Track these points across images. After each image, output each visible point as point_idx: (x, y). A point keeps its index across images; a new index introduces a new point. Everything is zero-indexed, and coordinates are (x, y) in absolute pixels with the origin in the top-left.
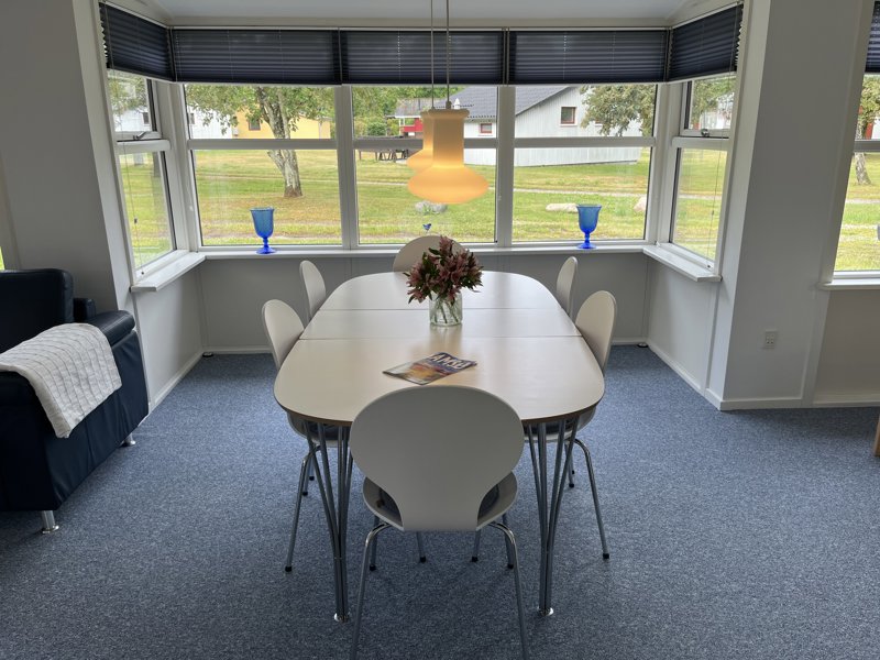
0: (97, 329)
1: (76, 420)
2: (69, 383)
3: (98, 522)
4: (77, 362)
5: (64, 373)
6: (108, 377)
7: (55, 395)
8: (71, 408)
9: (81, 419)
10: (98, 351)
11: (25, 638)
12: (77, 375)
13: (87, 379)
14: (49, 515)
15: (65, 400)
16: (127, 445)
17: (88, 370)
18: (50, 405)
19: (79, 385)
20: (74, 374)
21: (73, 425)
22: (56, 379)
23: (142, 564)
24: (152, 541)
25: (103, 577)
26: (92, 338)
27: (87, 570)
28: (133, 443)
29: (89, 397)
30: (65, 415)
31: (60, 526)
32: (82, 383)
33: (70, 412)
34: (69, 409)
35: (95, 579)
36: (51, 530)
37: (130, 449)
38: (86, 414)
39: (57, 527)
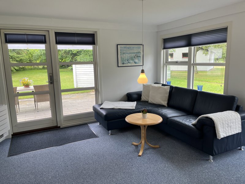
0: (239, 114)
1: (224, 136)
2: (225, 126)
3: (222, 165)
4: (229, 121)
5: (224, 123)
6: (237, 128)
7: (220, 127)
8: (223, 132)
9: (225, 136)
10: (237, 120)
11: (192, 181)
12: (228, 125)
13: (231, 126)
14: (211, 157)
15: (222, 130)
16: (240, 149)
17: (232, 124)
18: (217, 129)
19: (228, 127)
20: (227, 124)
21: (222, 137)
22: (221, 124)
23: (227, 182)
24: (233, 177)
25: (216, 179)
26: (236, 116)
27: (213, 175)
28: (243, 150)
29: (230, 131)
30: (221, 133)
31: (213, 161)
32: (229, 127)
33: (223, 133)
34: (222, 133)
35: (214, 178)
36: (211, 161)
37: (241, 151)
38: (227, 136)
39: (212, 161)
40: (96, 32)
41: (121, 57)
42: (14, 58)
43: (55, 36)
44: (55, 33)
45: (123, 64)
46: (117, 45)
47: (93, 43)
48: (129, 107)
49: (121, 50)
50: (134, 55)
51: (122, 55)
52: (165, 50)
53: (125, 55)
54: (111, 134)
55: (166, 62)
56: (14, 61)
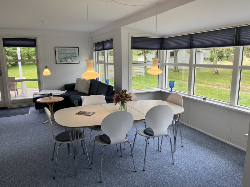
40: (36, 37)
41: (59, 57)
42: (11, 53)
43: (3, 41)
44: (3, 38)
45: (61, 62)
46: (55, 47)
47: (35, 46)
48: (56, 94)
49: (58, 51)
50: (71, 55)
51: (59, 55)
52: (96, 52)
53: (62, 55)
54: (40, 113)
55: (98, 61)
56: (11, 56)
